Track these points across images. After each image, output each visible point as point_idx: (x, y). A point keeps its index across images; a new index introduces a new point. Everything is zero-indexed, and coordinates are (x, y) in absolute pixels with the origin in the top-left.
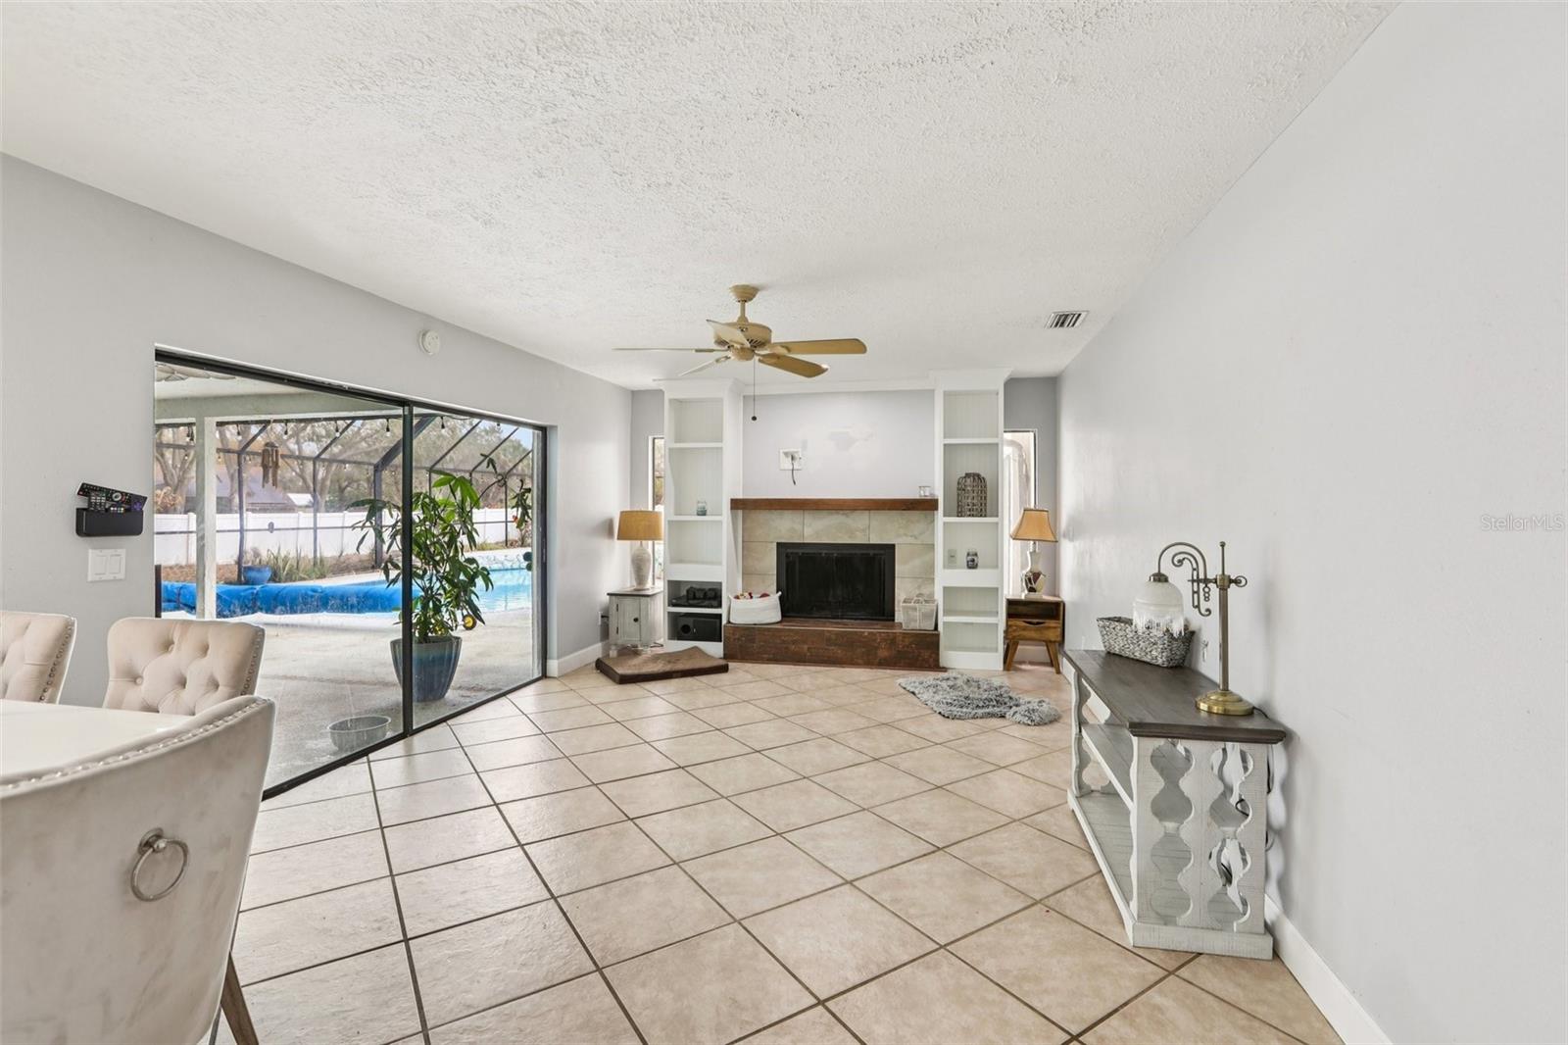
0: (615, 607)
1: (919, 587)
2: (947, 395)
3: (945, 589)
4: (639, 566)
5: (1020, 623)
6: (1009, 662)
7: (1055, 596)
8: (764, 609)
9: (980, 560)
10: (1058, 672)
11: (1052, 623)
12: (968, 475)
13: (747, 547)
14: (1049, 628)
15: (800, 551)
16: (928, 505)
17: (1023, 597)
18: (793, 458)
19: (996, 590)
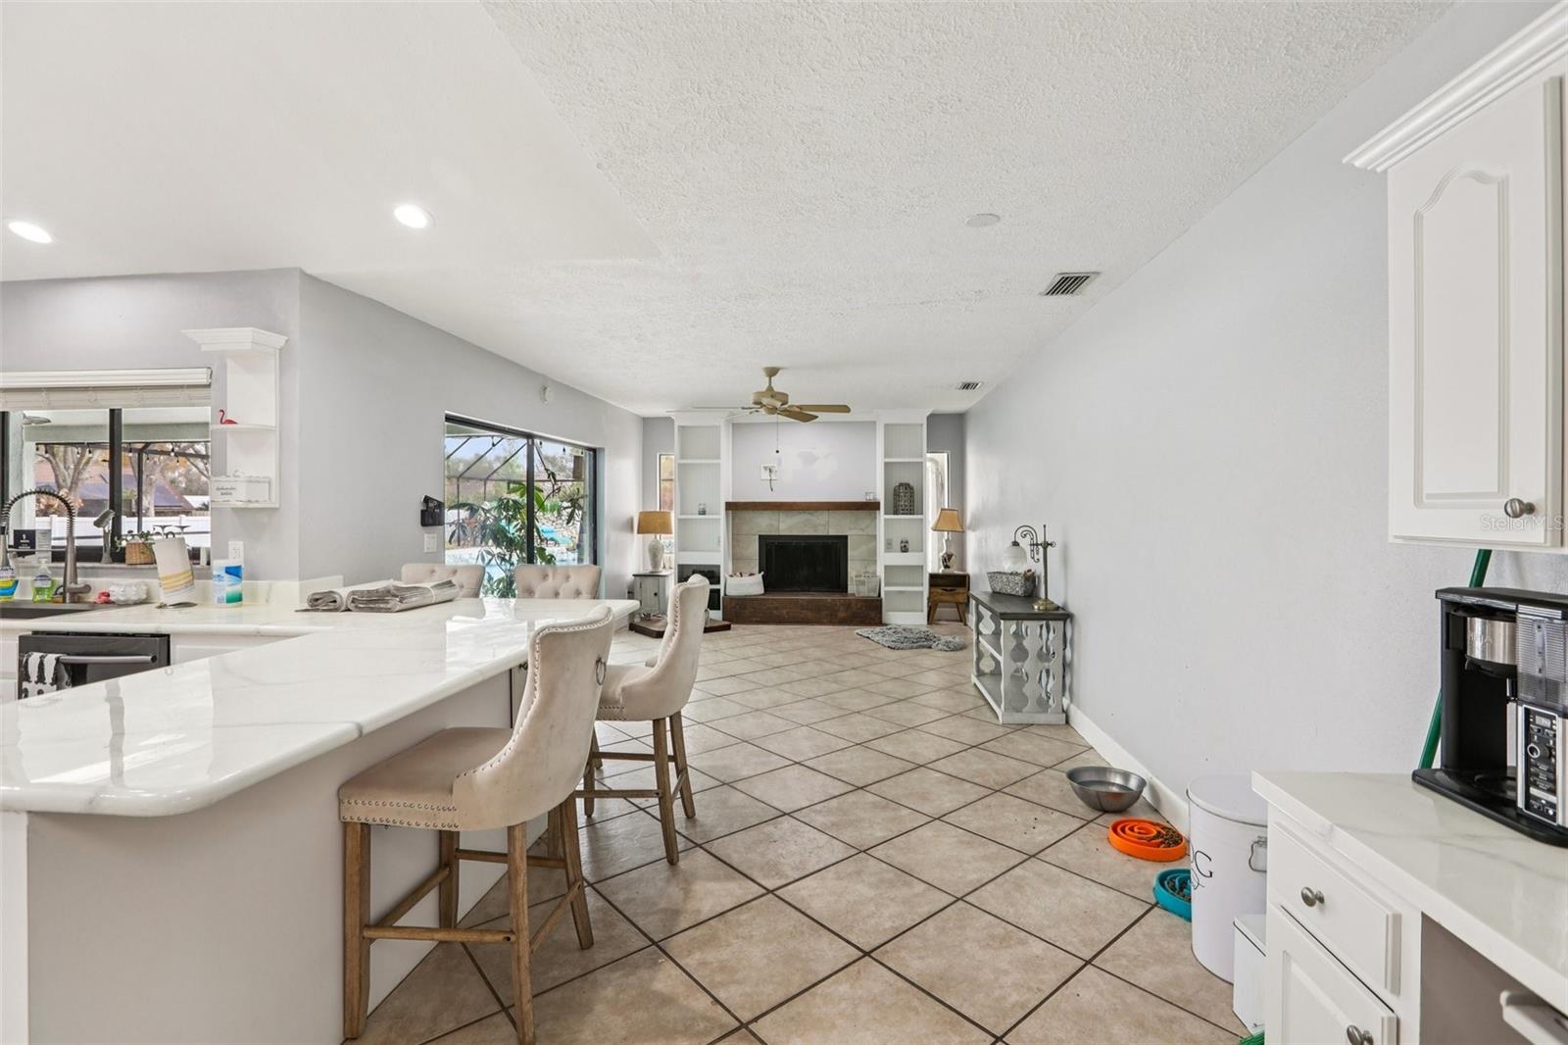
0: (638, 585)
1: (866, 567)
2: (887, 426)
3: (886, 567)
4: (655, 553)
5: (939, 590)
6: (931, 619)
7: (962, 571)
8: (751, 585)
9: (910, 546)
10: (966, 625)
11: (961, 590)
12: (901, 485)
13: (736, 537)
14: (959, 593)
15: (776, 542)
16: (872, 507)
17: (941, 572)
18: (770, 471)
19: (922, 567)
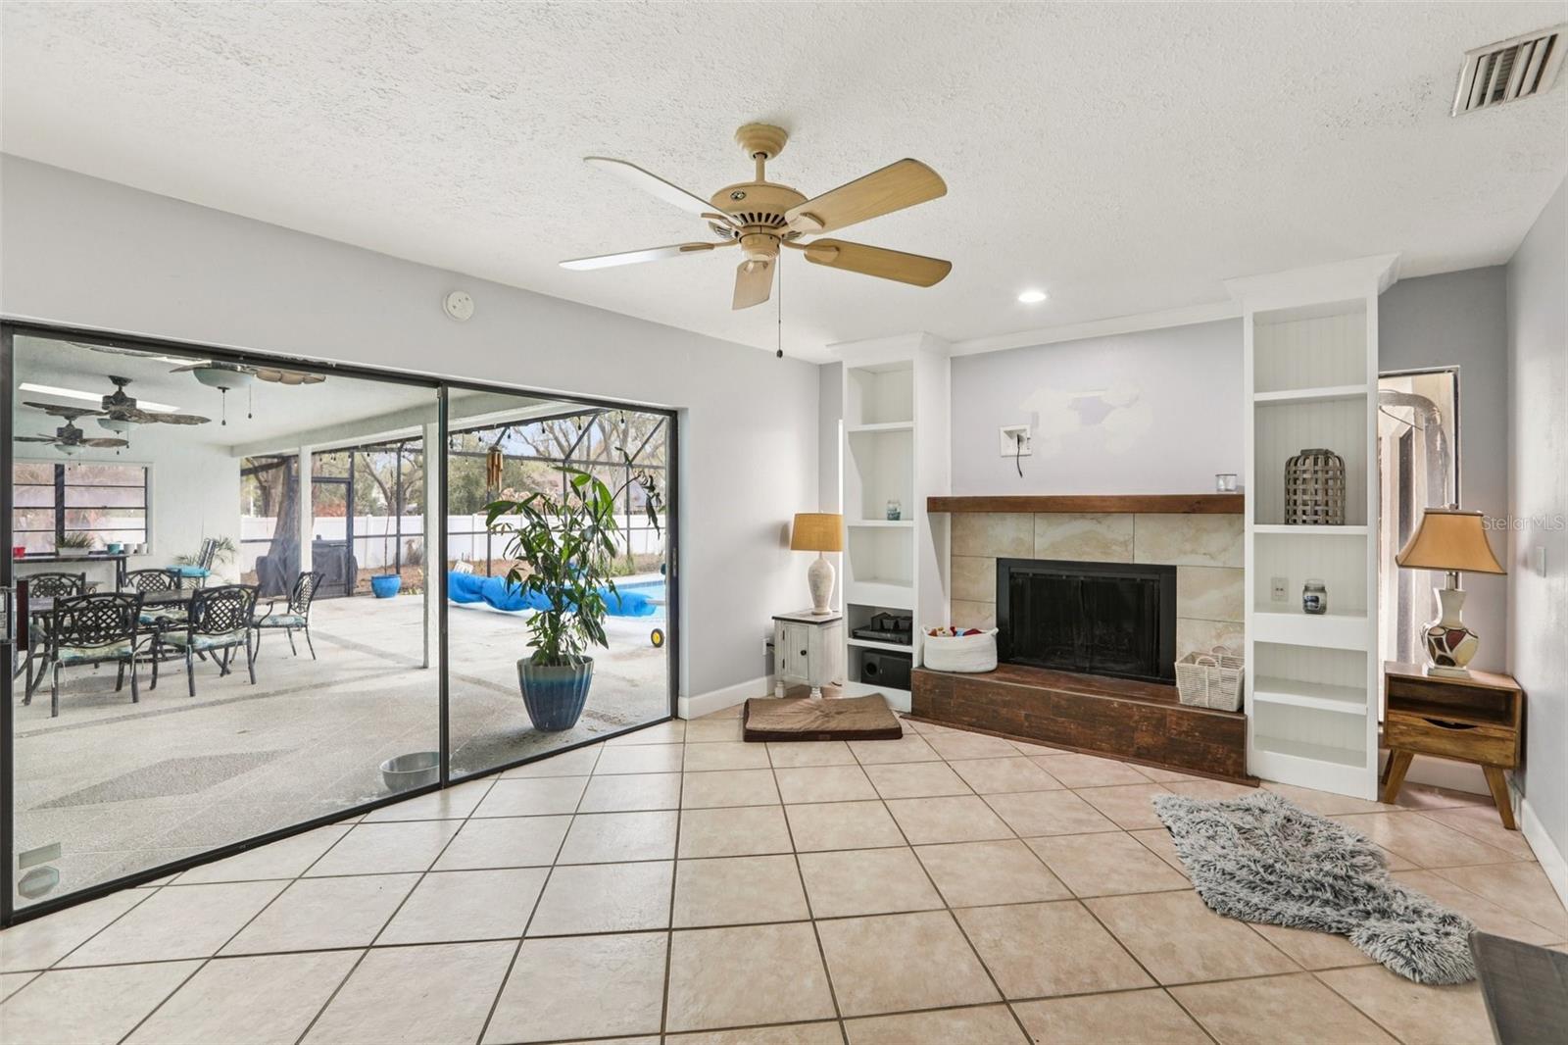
0: (781, 633)
2: (1262, 319)
3: (1261, 646)
5: (1418, 720)
6: (1393, 784)
7: (1504, 675)
9: (1329, 599)
10: (1510, 825)
11: (1495, 730)
12: (1306, 454)
13: (958, 563)
14: (1487, 738)
15: (1031, 571)
16: (1229, 505)
17: (1424, 674)
18: (1019, 439)
19: (1362, 655)
